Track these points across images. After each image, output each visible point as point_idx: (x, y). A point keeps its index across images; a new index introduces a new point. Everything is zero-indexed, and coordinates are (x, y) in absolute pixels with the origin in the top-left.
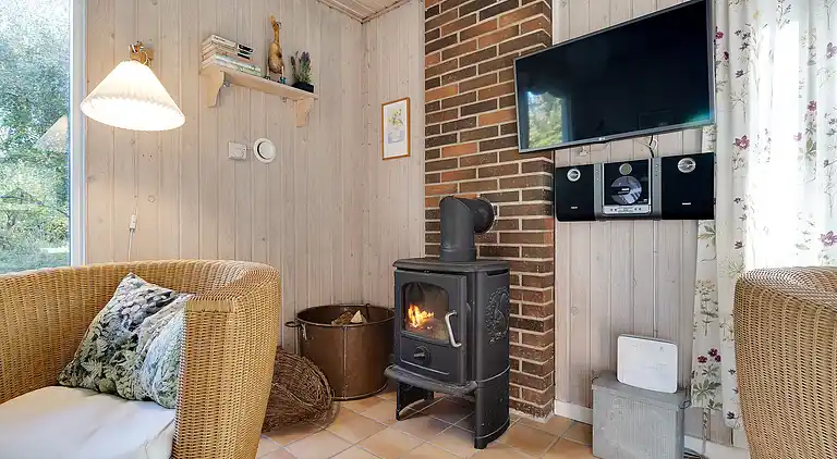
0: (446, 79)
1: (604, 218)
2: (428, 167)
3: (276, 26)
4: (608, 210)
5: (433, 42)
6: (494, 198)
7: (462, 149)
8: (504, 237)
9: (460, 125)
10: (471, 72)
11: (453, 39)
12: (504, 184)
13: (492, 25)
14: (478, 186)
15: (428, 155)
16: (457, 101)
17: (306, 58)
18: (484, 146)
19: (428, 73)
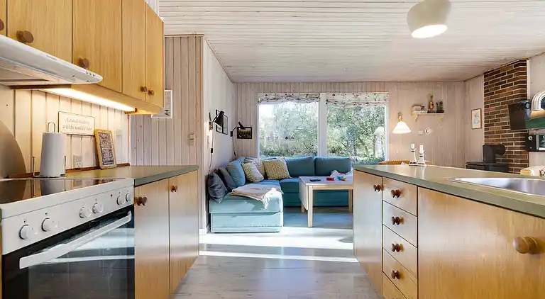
0: (491, 106)
1: (538, 151)
2: (485, 133)
3: (432, 97)
4: (540, 149)
5: (487, 93)
6: (506, 144)
7: (495, 128)
8: (509, 157)
9: (495, 120)
10: (499, 104)
11: (493, 93)
12: (509, 140)
13: (504, 90)
14: (502, 140)
15: (485, 129)
16: (495, 113)
17: (441, 103)
18: (503, 128)
19: (485, 103)
